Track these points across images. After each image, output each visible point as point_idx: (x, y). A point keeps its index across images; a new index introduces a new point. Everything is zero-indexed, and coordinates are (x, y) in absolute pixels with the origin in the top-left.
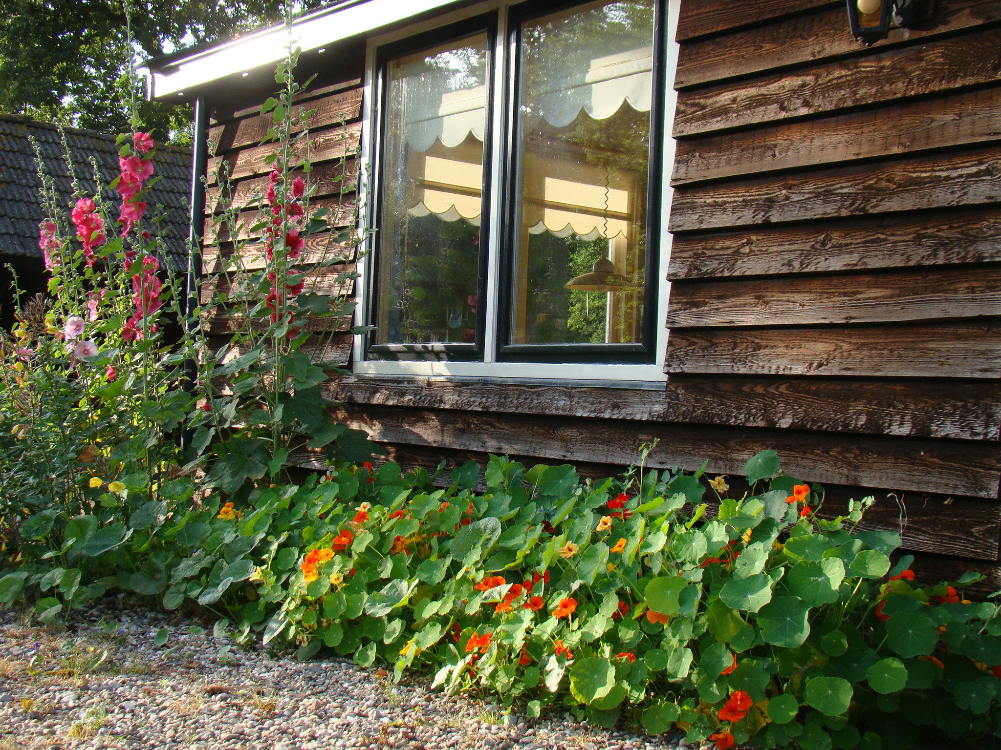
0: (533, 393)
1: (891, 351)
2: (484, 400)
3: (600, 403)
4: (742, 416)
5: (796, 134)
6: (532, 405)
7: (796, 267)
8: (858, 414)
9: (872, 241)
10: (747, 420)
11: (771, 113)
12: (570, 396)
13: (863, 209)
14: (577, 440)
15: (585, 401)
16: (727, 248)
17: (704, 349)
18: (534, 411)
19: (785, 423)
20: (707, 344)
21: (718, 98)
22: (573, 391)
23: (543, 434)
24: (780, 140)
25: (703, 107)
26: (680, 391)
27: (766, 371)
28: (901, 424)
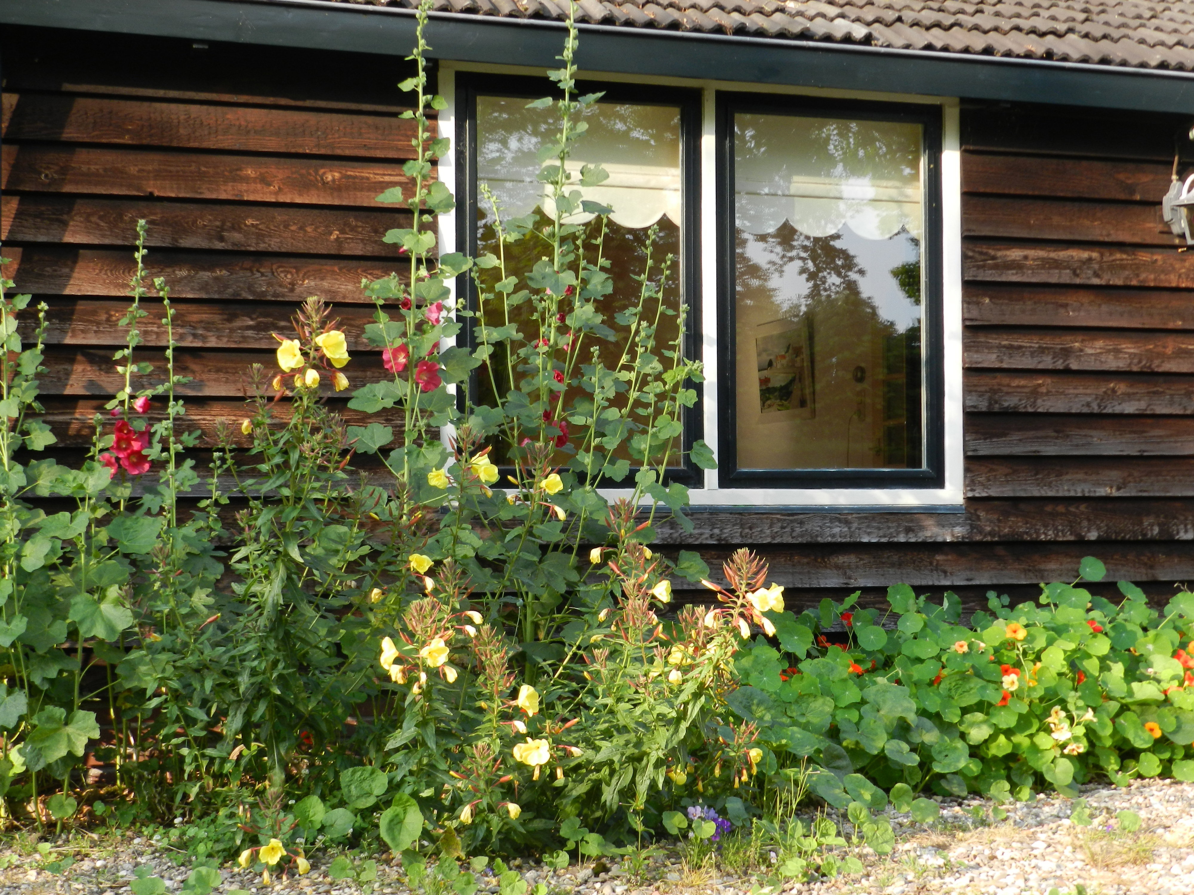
0: (792, 521)
1: (1173, 477)
2: (717, 531)
3: (889, 528)
4: (1050, 533)
5: (1085, 298)
6: (794, 534)
7: (1096, 409)
8: (1152, 525)
9: (1154, 393)
10: (1057, 535)
11: (1066, 277)
12: (847, 523)
13: (1150, 367)
14: (857, 567)
15: (868, 527)
16: (1023, 387)
17: (1006, 475)
18: (800, 540)
19: (1093, 536)
20: (1010, 471)
21: (1008, 253)
22: (850, 517)
23: (808, 563)
24: (1071, 299)
25: (994, 258)
26: (982, 514)
27: (1072, 494)
28: (1186, 531)
